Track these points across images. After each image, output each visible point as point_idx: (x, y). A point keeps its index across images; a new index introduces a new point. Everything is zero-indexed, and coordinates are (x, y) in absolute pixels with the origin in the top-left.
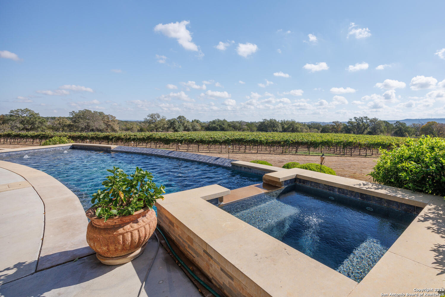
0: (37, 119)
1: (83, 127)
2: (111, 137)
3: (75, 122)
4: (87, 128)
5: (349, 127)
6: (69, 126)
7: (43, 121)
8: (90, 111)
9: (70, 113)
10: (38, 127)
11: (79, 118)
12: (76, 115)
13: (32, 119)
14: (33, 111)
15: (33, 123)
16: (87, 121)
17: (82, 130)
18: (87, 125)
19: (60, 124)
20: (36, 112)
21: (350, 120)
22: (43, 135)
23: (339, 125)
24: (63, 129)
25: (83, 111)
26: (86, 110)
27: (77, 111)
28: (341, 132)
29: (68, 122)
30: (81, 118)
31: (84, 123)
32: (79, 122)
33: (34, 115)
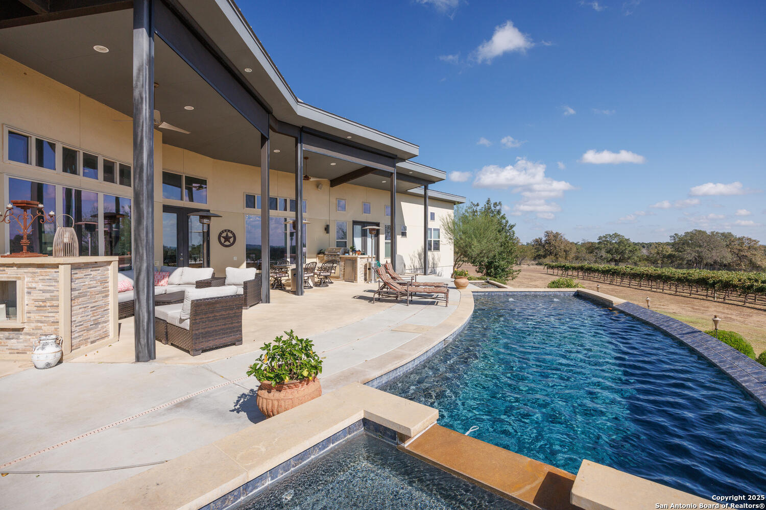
0: (627, 247)
1: (690, 259)
2: (711, 281)
3: (677, 250)
4: (698, 262)
6: (670, 256)
7: (634, 249)
8: (704, 232)
9: (671, 237)
10: (629, 258)
11: (683, 244)
12: (681, 239)
13: (621, 247)
14: (623, 236)
15: (622, 253)
16: (697, 249)
17: (690, 265)
18: (699, 256)
19: (658, 253)
20: (627, 237)
22: (614, 270)
24: (663, 262)
25: (692, 233)
26: (696, 230)
27: (681, 233)
29: (669, 250)
30: (688, 245)
31: (692, 252)
32: (684, 251)
33: (623, 242)
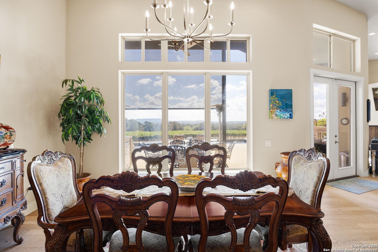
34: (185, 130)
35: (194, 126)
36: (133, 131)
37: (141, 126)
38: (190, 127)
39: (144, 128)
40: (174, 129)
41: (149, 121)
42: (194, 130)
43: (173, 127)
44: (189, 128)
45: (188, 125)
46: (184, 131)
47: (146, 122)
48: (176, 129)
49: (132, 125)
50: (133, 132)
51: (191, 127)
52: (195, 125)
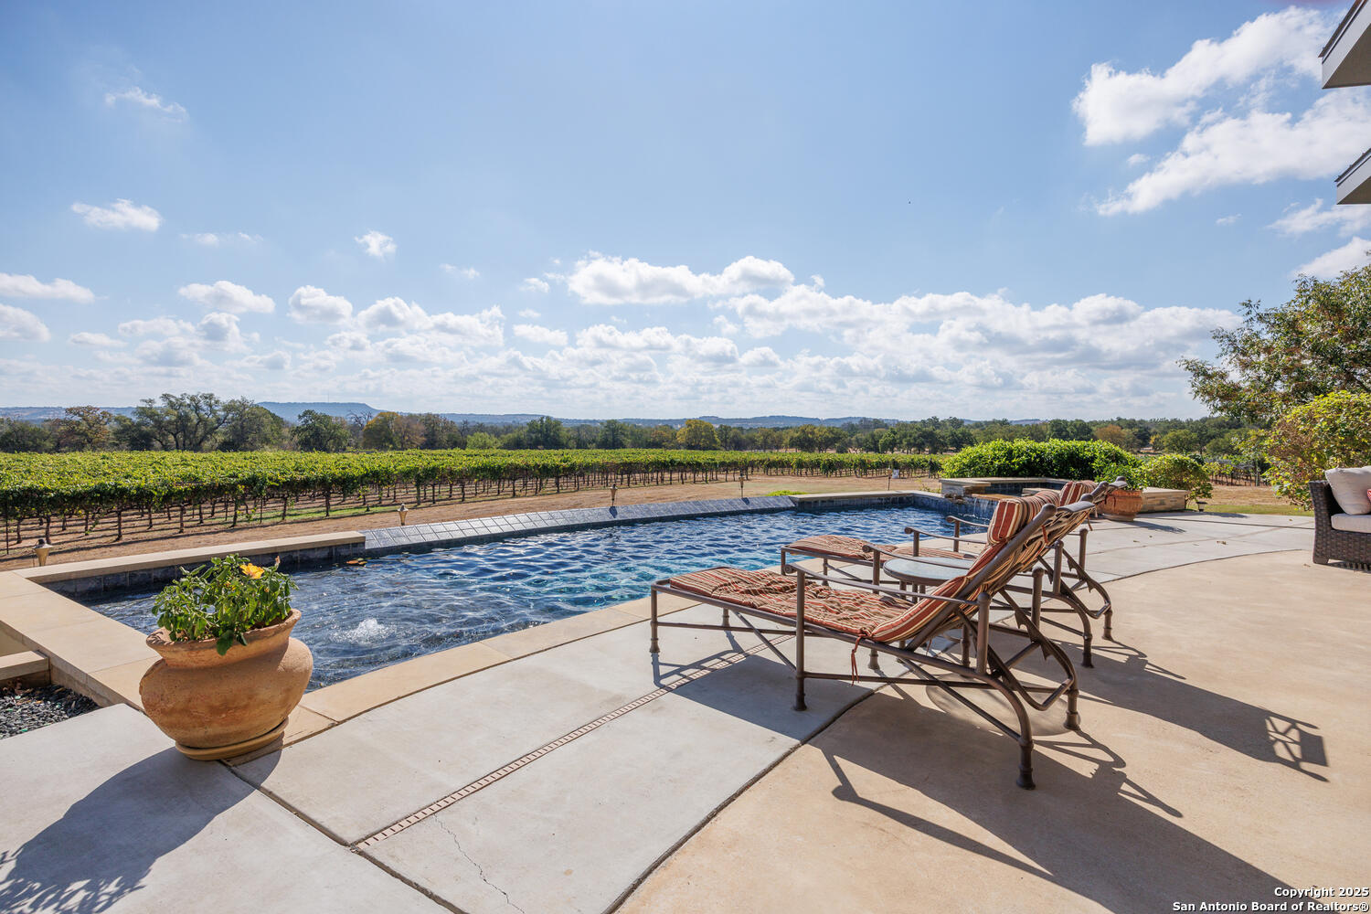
5: (144, 428)
21: (144, 405)
23: (97, 421)
28: (116, 446)
34: (474, 446)
35: (506, 433)
36: (245, 450)
37: (285, 432)
38: (493, 436)
39: (296, 438)
40: (427, 444)
41: (318, 411)
42: (507, 446)
43: (426, 436)
44: (491, 440)
45: (481, 428)
46: (468, 451)
47: (305, 414)
48: (437, 444)
49: (242, 427)
50: (248, 454)
51: (497, 435)
52: (508, 429)
